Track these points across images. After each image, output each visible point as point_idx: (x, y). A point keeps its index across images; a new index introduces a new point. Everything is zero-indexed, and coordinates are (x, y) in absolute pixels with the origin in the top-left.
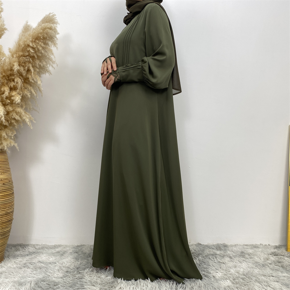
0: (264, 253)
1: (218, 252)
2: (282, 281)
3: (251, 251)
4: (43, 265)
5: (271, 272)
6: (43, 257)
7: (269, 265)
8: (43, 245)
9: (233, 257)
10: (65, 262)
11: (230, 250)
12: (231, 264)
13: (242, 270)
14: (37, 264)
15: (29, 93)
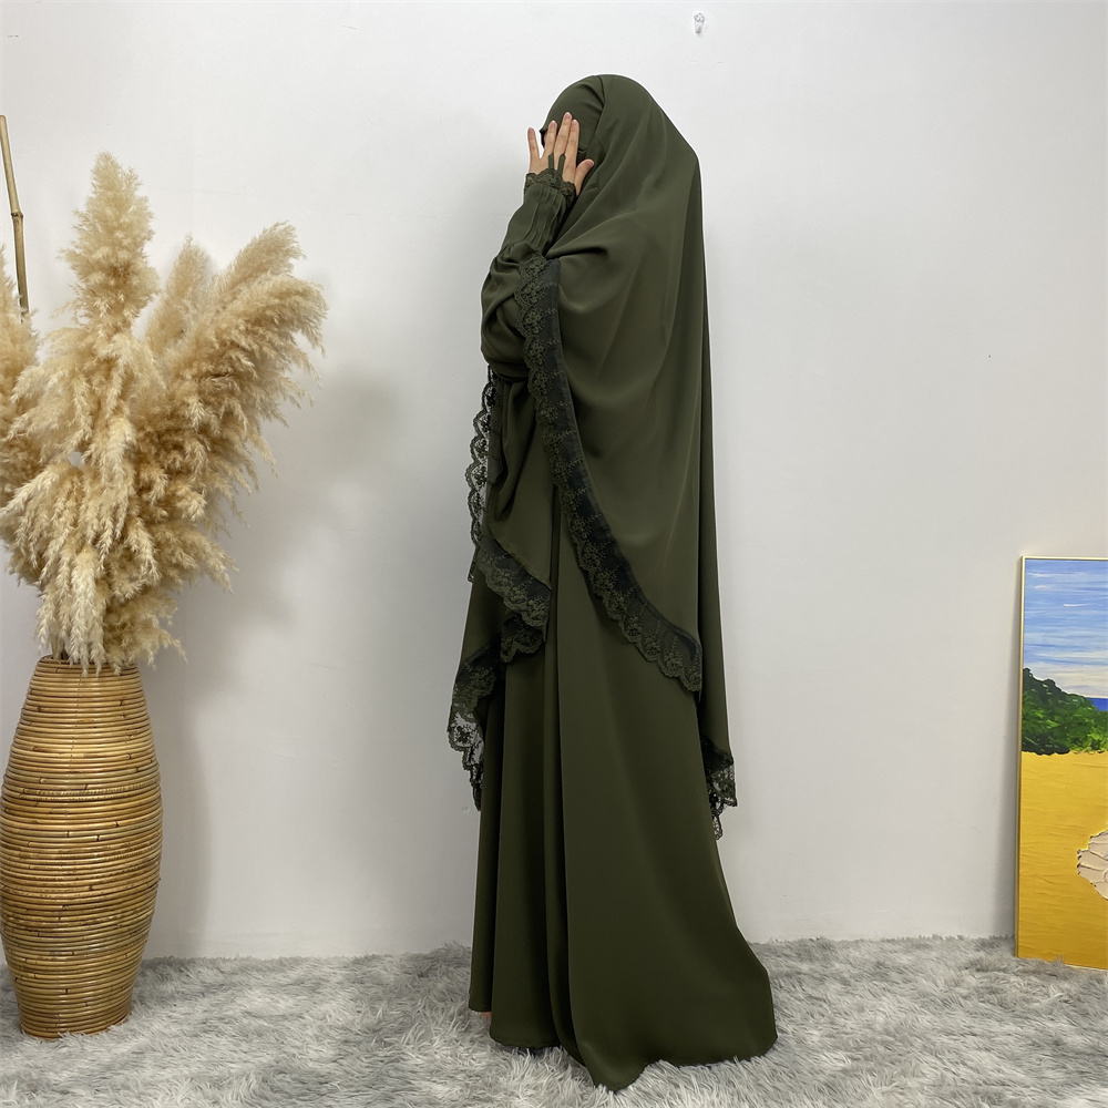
0: (946, 965)
1: (805, 967)
2: (1000, 1047)
3: (905, 959)
5: (969, 1021)
6: (256, 999)
7: (962, 1001)
9: (852, 981)
10: (332, 1013)
11: (841, 958)
12: (846, 1002)
13: (881, 1019)
14: (245, 1020)
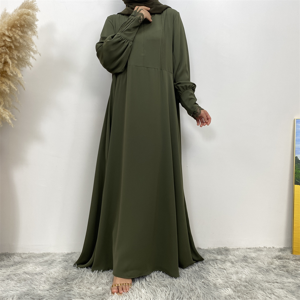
0: (268, 257)
1: (219, 257)
2: (287, 288)
3: (253, 255)
4: (29, 276)
5: (275, 277)
6: (30, 268)
7: (273, 270)
8: (30, 253)
9: (235, 262)
10: (53, 273)
11: (232, 254)
12: (233, 270)
13: (244, 276)
14: (22, 275)
15: (8, 88)
